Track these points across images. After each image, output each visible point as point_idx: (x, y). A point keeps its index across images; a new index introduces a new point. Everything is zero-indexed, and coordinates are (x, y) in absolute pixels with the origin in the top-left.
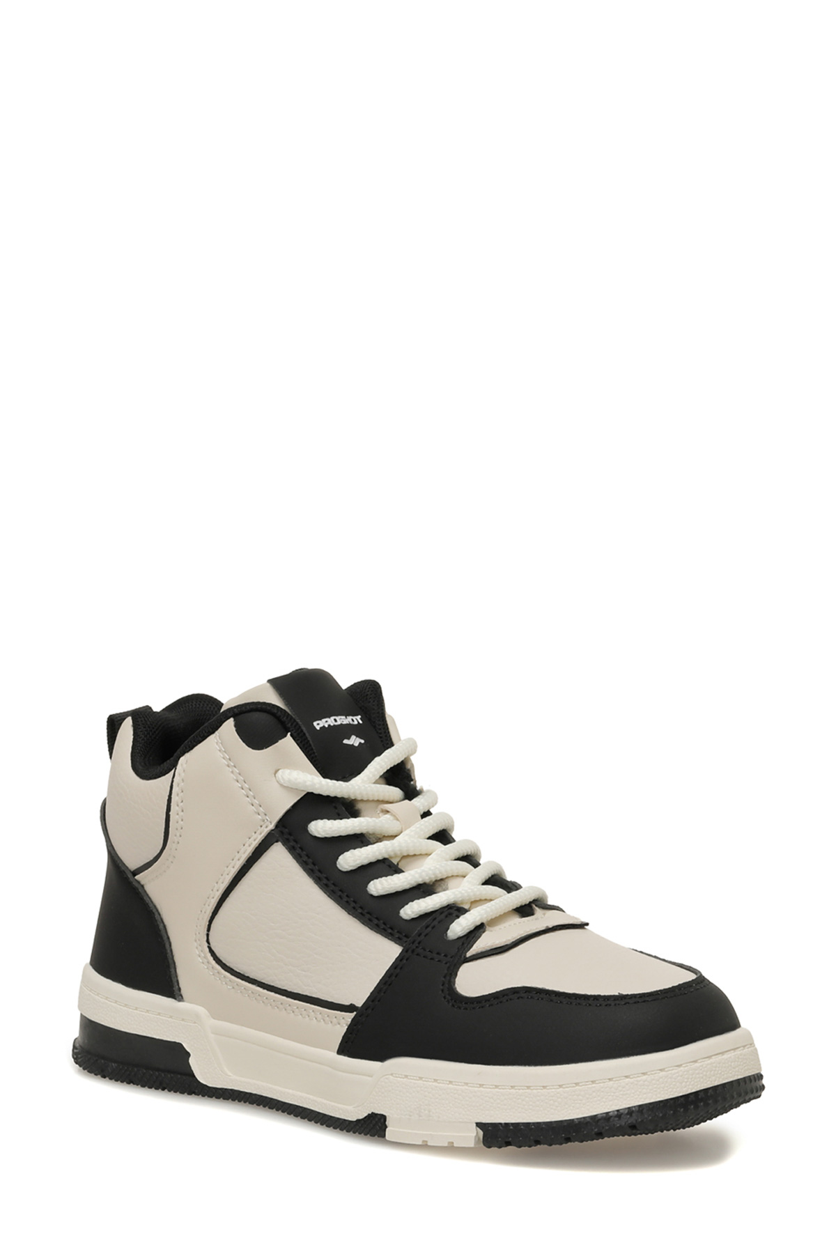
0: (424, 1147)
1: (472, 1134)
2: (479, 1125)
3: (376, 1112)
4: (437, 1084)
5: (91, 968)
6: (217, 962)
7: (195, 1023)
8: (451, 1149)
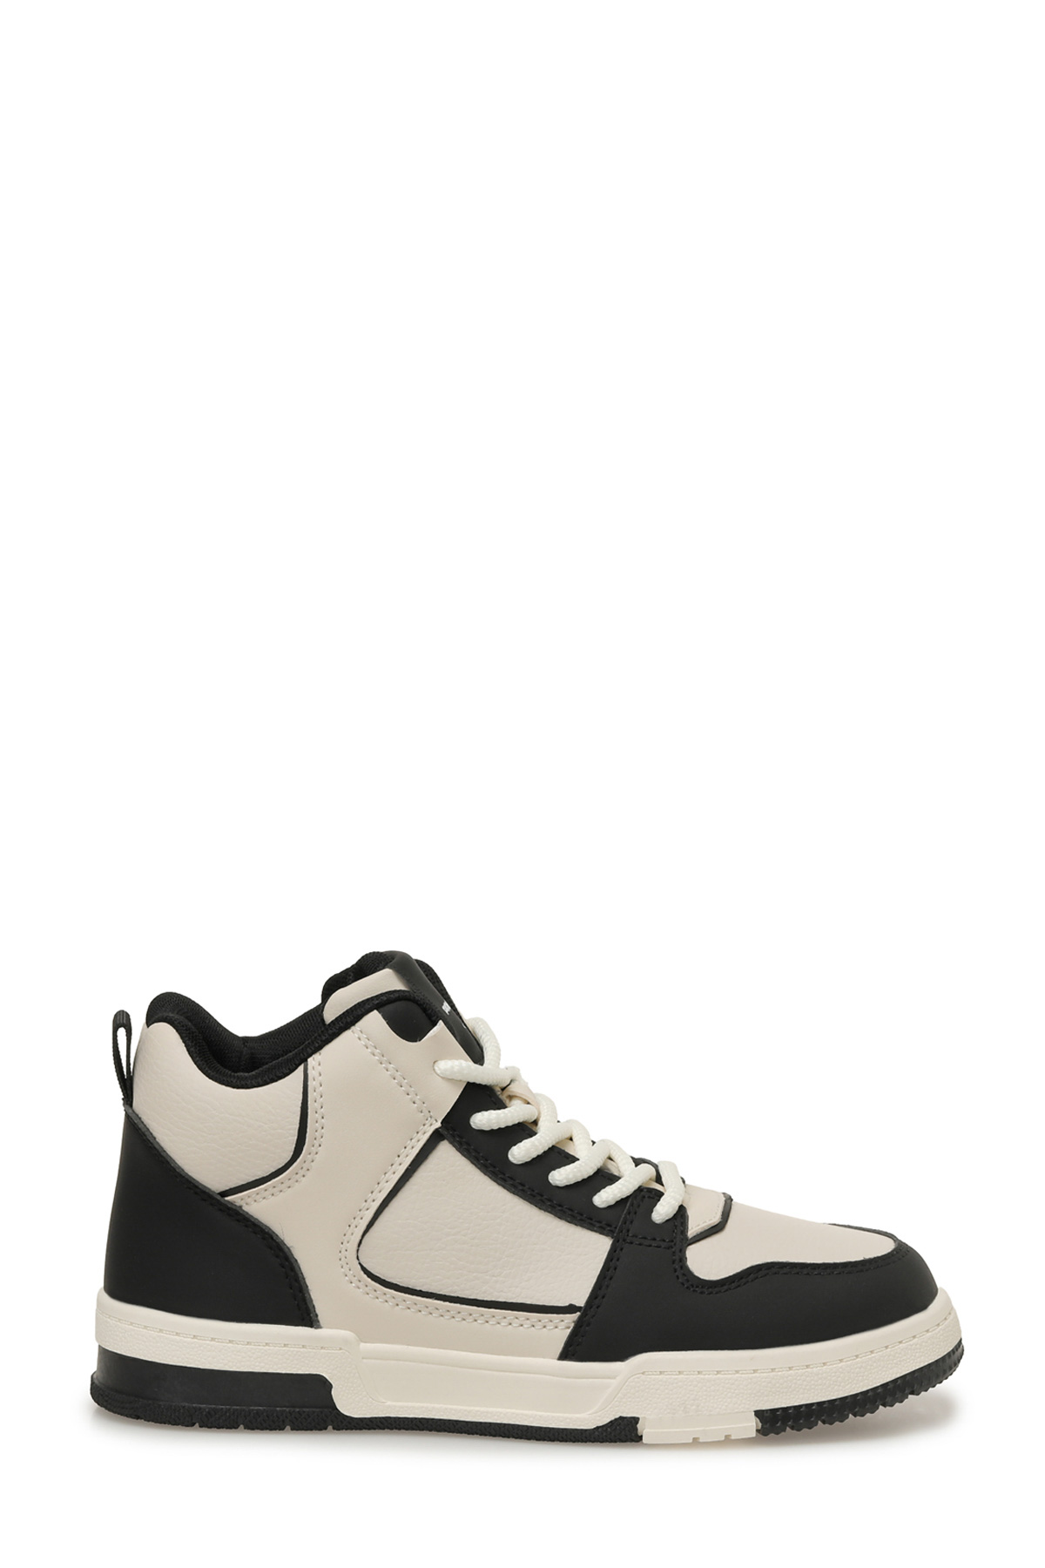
0: (696, 1444)
1: (750, 1424)
2: (758, 1414)
3: (624, 1415)
4: (702, 1376)
5: (106, 1297)
6: (372, 1280)
7: (341, 1349)
8: (728, 1442)
